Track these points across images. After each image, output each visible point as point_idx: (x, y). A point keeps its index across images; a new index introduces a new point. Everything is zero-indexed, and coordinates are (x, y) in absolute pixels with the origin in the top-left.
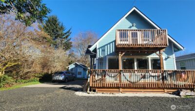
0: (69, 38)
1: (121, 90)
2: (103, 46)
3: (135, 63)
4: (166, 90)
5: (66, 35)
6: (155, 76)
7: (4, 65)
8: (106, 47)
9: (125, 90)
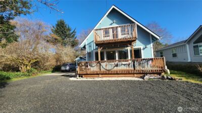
0: (75, 36)
1: (100, 76)
2: (90, 43)
3: (117, 54)
4: (135, 75)
5: (72, 35)
6: (126, 64)
7: (29, 62)
8: (92, 43)
9: (104, 76)
